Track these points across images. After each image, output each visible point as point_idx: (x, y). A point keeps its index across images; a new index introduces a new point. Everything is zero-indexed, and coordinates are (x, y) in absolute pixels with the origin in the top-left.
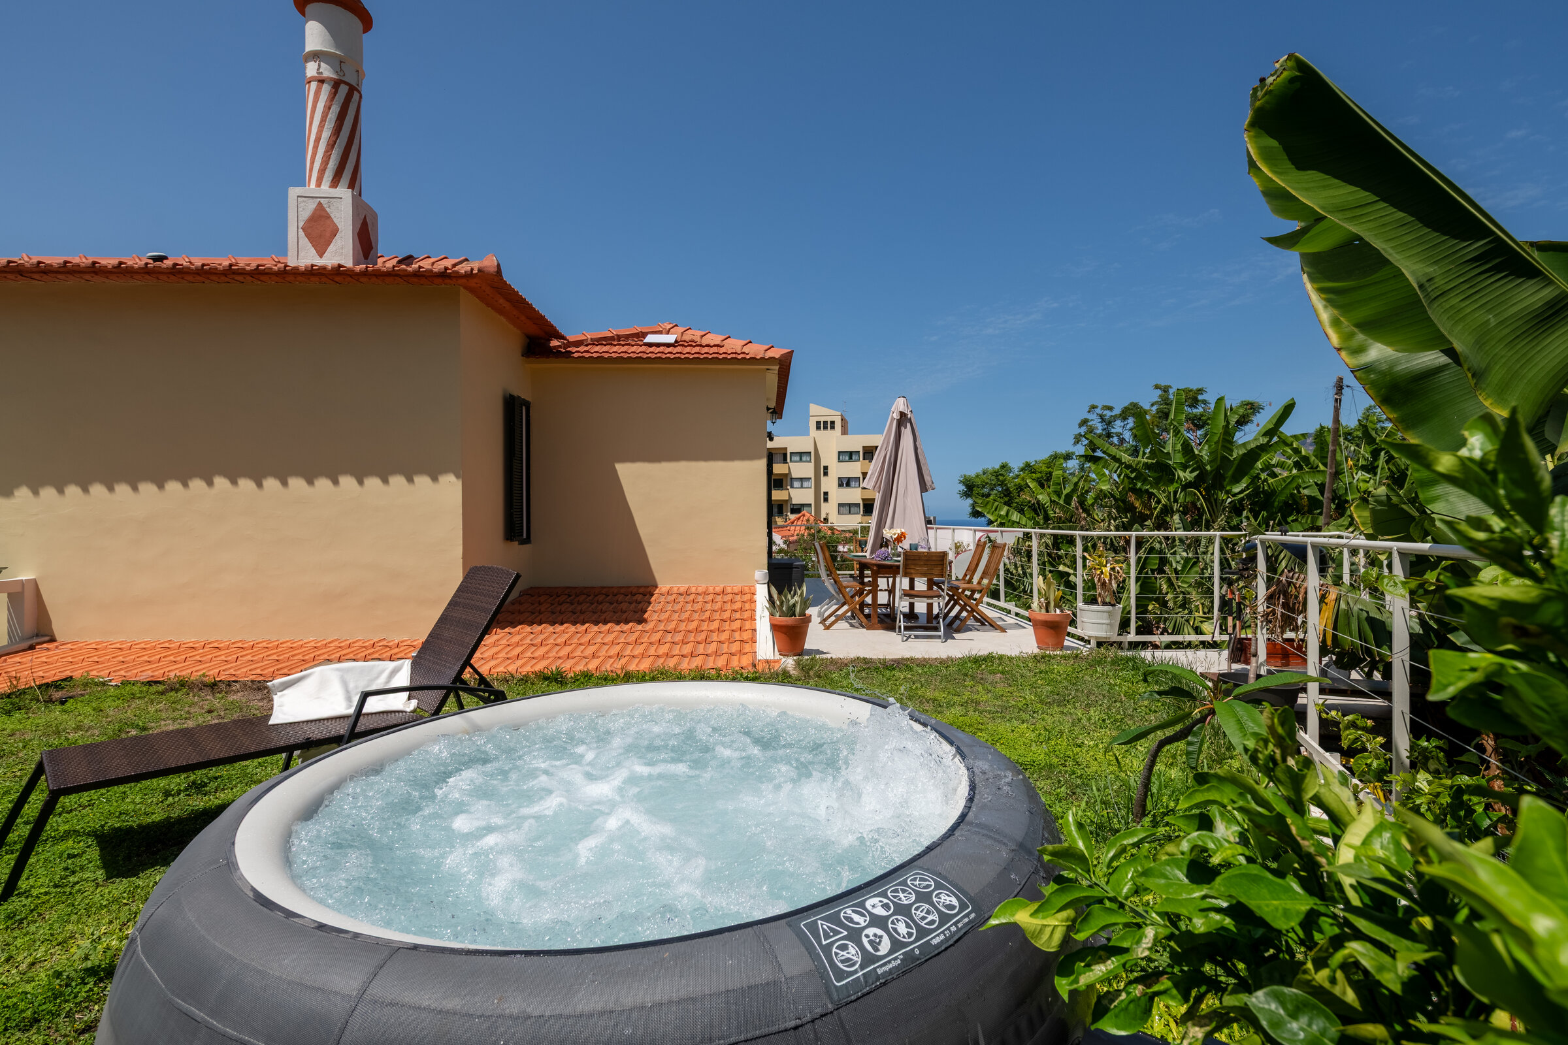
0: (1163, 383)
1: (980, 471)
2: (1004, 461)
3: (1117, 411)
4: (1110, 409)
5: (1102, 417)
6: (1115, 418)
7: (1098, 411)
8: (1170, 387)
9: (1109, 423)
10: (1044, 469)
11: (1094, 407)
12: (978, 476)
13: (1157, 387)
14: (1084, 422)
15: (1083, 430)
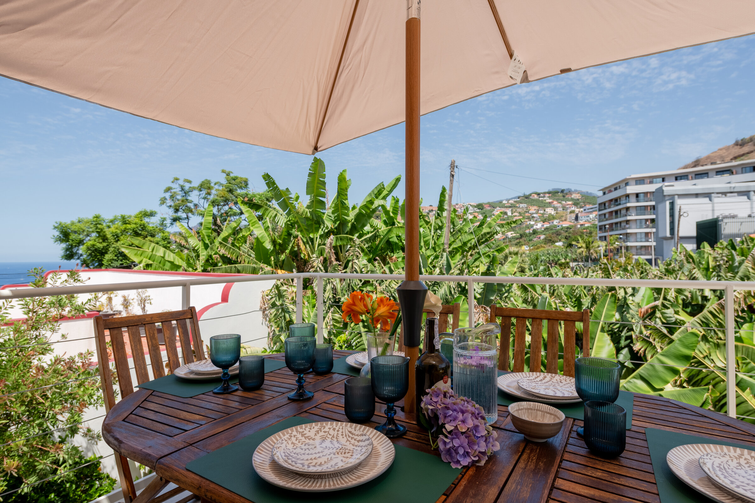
0: (228, 170)
1: (75, 220)
2: (97, 213)
3: (196, 184)
4: (190, 182)
5: (182, 189)
6: (192, 190)
7: (181, 182)
8: (232, 173)
9: (186, 193)
10: (137, 220)
11: (177, 179)
12: (73, 223)
13: (223, 172)
14: (168, 189)
15: (168, 195)
